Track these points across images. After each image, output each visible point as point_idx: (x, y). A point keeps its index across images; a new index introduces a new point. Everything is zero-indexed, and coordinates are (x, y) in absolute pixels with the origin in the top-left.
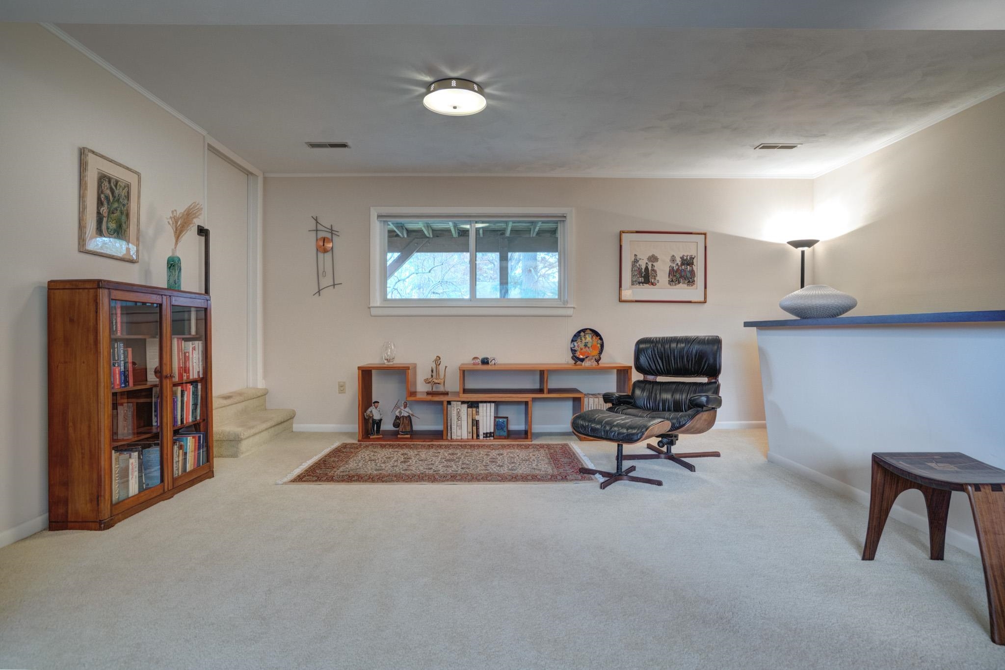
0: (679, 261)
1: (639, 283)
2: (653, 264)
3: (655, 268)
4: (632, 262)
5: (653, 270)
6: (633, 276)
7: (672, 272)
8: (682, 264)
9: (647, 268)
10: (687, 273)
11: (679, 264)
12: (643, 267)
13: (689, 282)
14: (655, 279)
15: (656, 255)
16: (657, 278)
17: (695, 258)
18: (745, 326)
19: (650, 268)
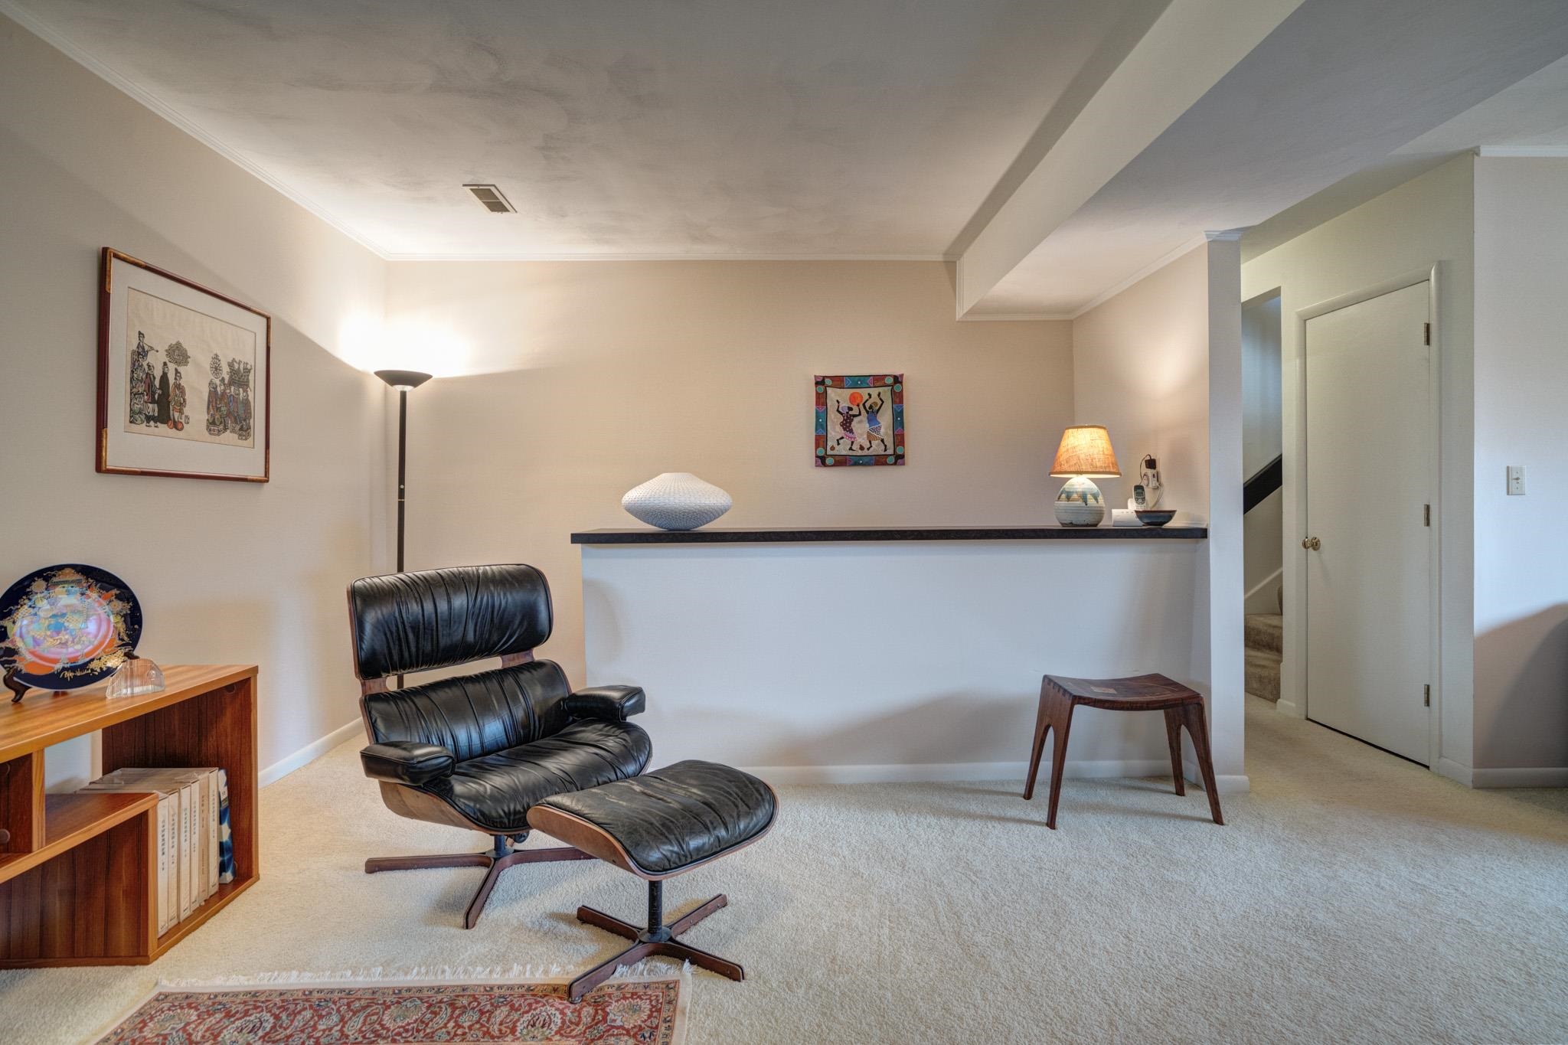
0: (225, 372)
1: (149, 419)
2: (181, 369)
3: (183, 382)
4: (133, 352)
5: (178, 387)
6: (134, 395)
7: (215, 399)
8: (232, 382)
9: (164, 378)
10: (240, 406)
11: (226, 382)
12: (158, 373)
13: (241, 429)
14: (181, 412)
15: (185, 345)
16: (187, 410)
17: (252, 371)
18: (573, 542)
19: (172, 381)
